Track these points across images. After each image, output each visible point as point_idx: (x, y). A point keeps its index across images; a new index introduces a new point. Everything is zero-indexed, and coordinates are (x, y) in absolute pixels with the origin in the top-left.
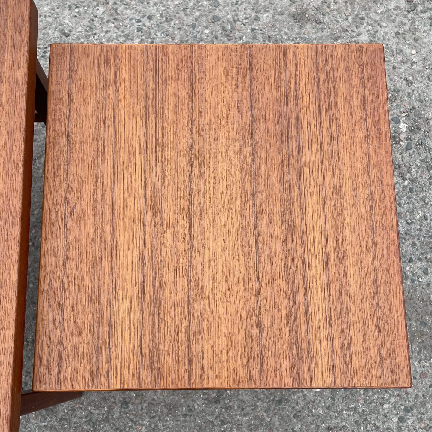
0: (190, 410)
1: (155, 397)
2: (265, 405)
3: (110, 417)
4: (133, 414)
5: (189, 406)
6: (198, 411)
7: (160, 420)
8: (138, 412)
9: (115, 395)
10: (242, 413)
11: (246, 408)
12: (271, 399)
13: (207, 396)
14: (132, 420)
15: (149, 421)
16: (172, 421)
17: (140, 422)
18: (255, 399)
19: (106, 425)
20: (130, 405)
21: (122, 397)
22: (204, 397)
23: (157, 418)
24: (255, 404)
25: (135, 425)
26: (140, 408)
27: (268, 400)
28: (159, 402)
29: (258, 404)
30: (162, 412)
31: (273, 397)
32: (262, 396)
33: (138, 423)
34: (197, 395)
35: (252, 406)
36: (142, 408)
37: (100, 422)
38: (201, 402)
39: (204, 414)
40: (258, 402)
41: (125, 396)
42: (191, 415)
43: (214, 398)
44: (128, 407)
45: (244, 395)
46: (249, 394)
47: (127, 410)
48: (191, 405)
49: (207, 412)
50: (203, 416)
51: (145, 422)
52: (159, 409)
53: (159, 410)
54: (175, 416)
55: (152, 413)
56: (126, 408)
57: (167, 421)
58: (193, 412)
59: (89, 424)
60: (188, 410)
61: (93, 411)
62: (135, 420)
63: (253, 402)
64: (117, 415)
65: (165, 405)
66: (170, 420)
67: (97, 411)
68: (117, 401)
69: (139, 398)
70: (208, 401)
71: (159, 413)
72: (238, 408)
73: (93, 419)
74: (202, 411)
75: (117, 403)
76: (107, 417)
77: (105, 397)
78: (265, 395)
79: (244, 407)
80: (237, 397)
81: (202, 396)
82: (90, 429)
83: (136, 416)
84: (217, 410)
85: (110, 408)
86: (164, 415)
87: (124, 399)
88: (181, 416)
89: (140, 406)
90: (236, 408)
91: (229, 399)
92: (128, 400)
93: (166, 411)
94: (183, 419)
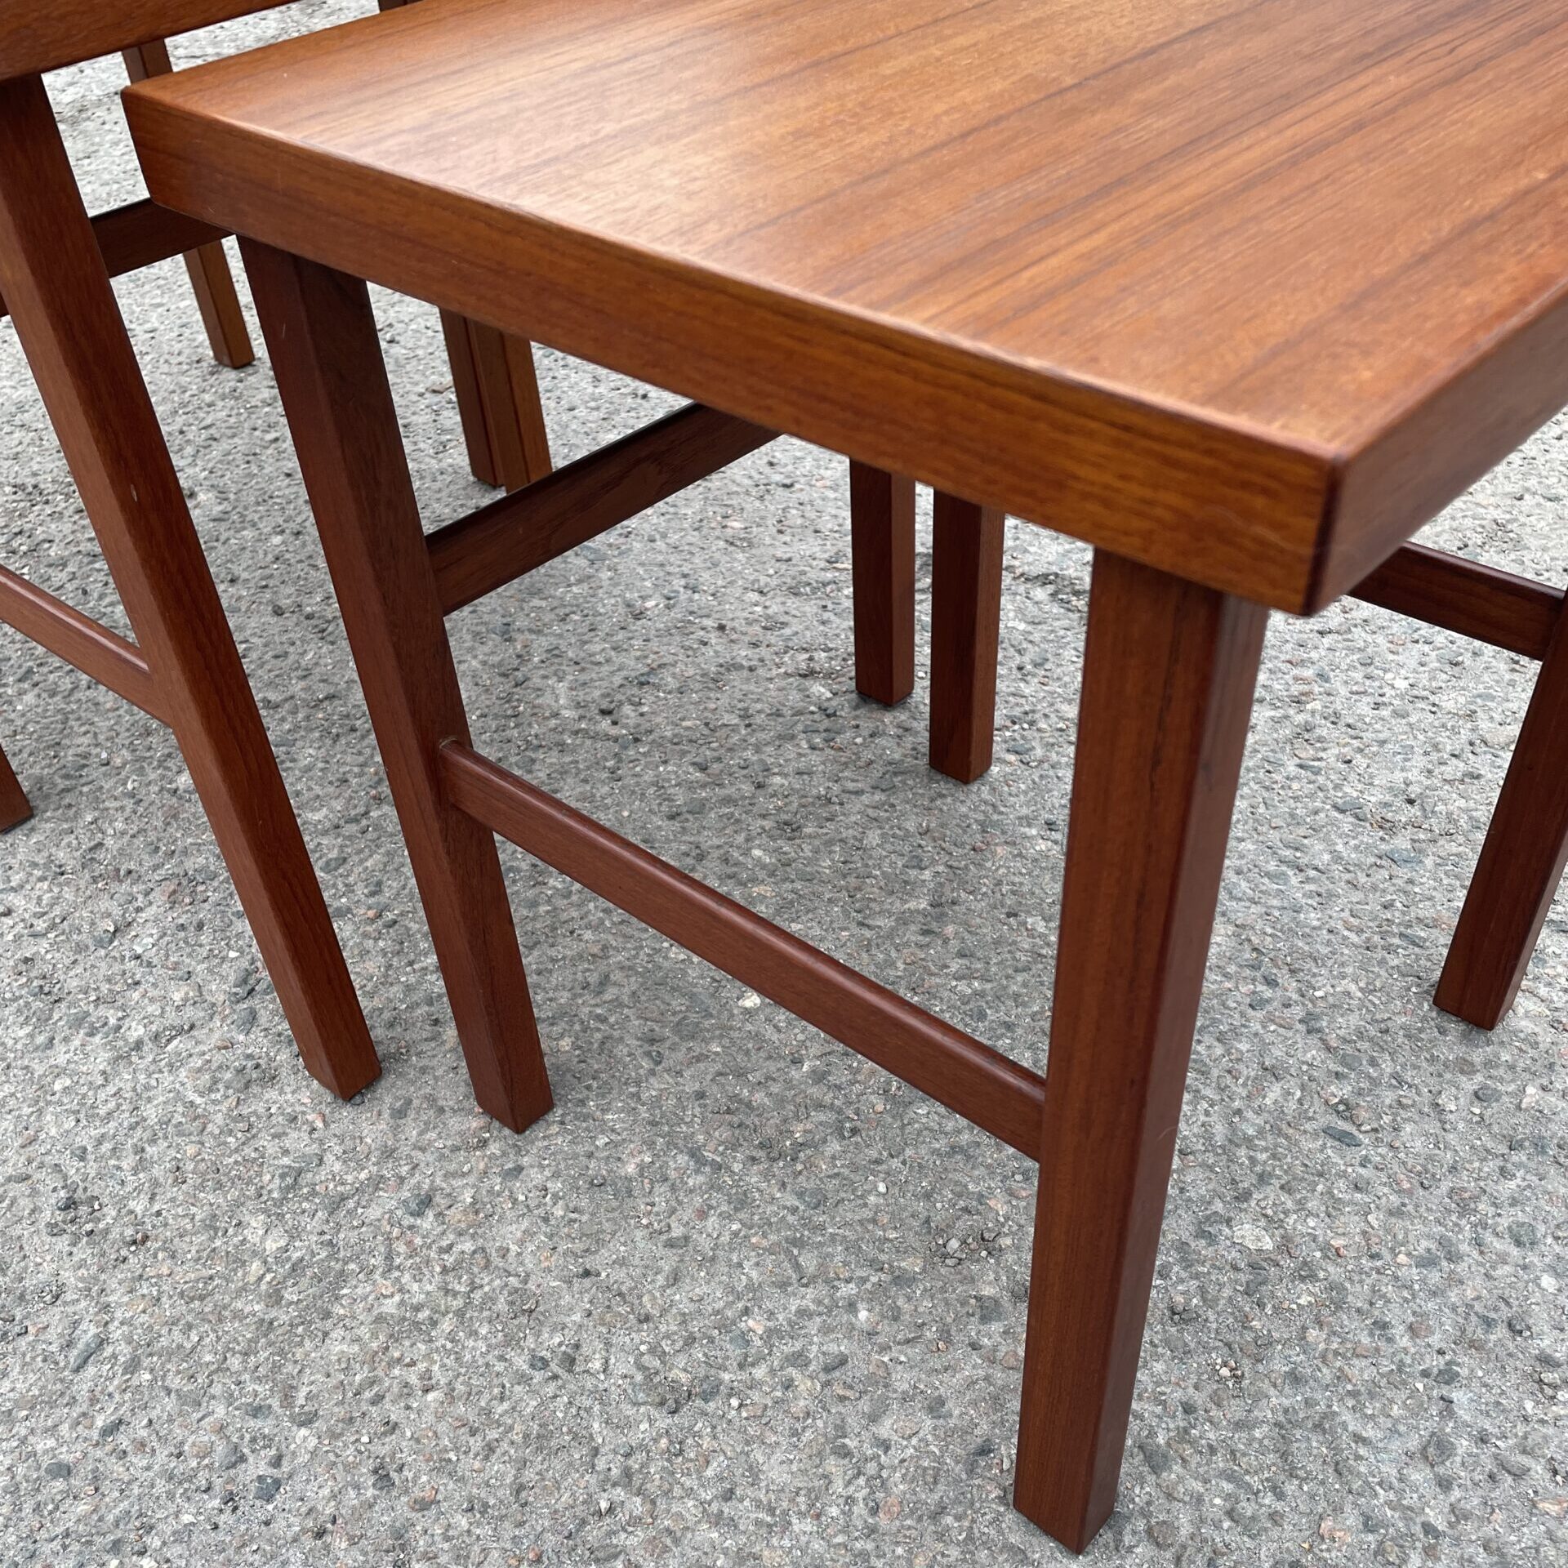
0: (569, 1362)
1: (514, 1248)
2: (817, 1546)
3: (351, 1204)
4: (409, 1243)
5: (577, 1346)
6: (589, 1386)
7: (460, 1314)
8: (429, 1247)
9: (422, 1165)
10: (715, 1507)
11: (741, 1500)
12: (858, 1545)
13: (657, 1363)
14: (389, 1257)
15: (428, 1293)
16: (489, 1346)
17: (406, 1278)
18: (801, 1499)
19: (320, 1214)
20: (430, 1214)
21: (433, 1182)
22: (647, 1360)
23: (459, 1303)
24: (785, 1513)
25: (384, 1275)
26: (444, 1243)
27: (840, 1539)
28: (511, 1269)
29: (794, 1520)
30: (490, 1299)
31: (870, 1546)
32: (834, 1511)
33: (397, 1274)
34: (633, 1335)
35: (771, 1511)
36: (451, 1246)
37: (314, 1193)
38: (622, 1365)
39: (597, 1408)
40: (801, 1515)
41: (444, 1185)
42: (555, 1377)
43: (674, 1387)
44: (419, 1214)
45: (775, 1457)
46: (794, 1468)
47: (408, 1221)
48: (585, 1350)
49: (612, 1410)
50: (588, 1410)
51: (415, 1287)
52: (489, 1283)
53: (487, 1289)
54: (510, 1341)
55: (461, 1277)
56: (412, 1214)
57: (474, 1334)
58: (570, 1371)
59: (283, 1176)
60: (564, 1353)
61: (329, 1158)
62: (397, 1261)
63: (785, 1504)
64: (373, 1213)
65: (516, 1291)
66: (485, 1338)
67: (337, 1166)
68: (413, 1181)
69: (472, 1216)
70: (648, 1379)
71: (477, 1296)
72: (721, 1478)
73: (310, 1175)
74: (601, 1396)
75: (406, 1187)
76: (343, 1198)
77: (394, 1151)
78: (848, 1514)
79: (738, 1492)
80: (748, 1443)
81: (643, 1348)
82: (270, 1192)
83: (413, 1252)
84: (644, 1426)
85: (377, 1182)
86: (486, 1314)
87: (434, 1189)
88: (526, 1357)
89: (452, 1237)
90: (709, 1473)
91: (713, 1427)
92: (438, 1199)
93: (501, 1305)
94: (525, 1367)
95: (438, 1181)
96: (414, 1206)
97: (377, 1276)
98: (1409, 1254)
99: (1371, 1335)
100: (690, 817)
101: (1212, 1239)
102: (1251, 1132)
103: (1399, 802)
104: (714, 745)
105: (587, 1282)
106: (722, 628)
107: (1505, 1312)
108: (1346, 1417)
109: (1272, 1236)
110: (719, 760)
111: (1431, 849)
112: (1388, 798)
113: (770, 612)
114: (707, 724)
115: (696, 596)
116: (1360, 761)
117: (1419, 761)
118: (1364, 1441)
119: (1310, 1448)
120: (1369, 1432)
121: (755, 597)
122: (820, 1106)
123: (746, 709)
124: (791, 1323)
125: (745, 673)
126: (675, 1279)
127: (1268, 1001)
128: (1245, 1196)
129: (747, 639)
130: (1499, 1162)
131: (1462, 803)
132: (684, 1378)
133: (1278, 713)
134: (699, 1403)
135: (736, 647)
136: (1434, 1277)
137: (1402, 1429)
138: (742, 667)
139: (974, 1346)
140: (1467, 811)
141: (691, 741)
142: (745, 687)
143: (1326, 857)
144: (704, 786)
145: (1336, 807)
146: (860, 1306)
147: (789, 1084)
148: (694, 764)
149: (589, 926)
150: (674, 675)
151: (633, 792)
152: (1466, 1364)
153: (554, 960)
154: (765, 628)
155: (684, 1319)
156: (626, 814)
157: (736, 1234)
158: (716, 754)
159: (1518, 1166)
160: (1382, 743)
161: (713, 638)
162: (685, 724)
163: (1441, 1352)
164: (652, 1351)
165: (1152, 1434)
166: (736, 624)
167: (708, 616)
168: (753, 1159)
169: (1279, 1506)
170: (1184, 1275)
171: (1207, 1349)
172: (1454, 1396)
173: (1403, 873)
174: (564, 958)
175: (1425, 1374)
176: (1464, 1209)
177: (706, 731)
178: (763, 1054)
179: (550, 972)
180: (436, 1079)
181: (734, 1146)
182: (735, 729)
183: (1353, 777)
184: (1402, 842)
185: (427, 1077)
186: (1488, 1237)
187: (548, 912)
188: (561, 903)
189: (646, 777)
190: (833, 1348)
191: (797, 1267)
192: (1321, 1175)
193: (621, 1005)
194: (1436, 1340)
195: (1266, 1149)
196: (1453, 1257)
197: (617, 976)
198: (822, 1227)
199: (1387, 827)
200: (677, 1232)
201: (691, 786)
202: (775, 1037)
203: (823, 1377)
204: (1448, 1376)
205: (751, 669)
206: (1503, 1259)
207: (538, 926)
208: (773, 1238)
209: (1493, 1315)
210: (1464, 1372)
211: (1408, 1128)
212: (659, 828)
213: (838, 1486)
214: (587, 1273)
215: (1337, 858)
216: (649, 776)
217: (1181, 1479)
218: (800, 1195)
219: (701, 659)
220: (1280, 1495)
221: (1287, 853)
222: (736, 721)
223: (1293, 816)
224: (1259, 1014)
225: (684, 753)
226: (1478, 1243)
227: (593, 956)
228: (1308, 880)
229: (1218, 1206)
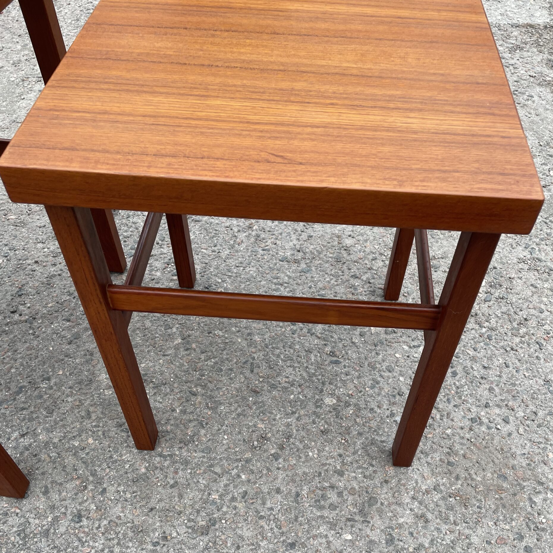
0: (165, 538)
1: (121, 514)
2: (271, 546)
3: (52, 531)
4: (84, 532)
5: (164, 532)
6: (176, 542)
7: (118, 544)
8: (92, 530)
9: (68, 505)
11: (243, 547)
12: (282, 539)
13: (193, 523)
14: (80, 540)
15: (103, 544)
16: (136, 548)
17: (91, 543)
18: (259, 537)
19: (43, 540)
20: (84, 519)
21: (76, 508)
22: (189, 524)
23: (116, 541)
24: (257, 543)
25: (82, 546)
26: (97, 525)
27: (276, 541)
28: (125, 521)
29: (261, 543)
30: (125, 535)
31: (284, 538)
32: (269, 534)
33: (87, 544)
34: (180, 519)
35: (253, 545)
36: (99, 525)
37: (35, 535)
38: (182, 530)
39: (183, 546)
40: (261, 541)
41: (82, 508)
42: (164, 545)
43: (202, 527)
44: (81, 521)
45: (244, 530)
46: (251, 529)
47: (77, 525)
48: (168, 532)
49: (188, 544)
50: (181, 549)
51: (97, 544)
52: (121, 530)
53: (122, 532)
54: (141, 543)
55: (110, 533)
56: (78, 523)
57: (128, 547)
58: (167, 541)
59: (19, 535)
60: (162, 537)
61: (31, 520)
62: (84, 540)
63: (255, 541)
64: (62, 529)
65: (132, 527)
66: (133, 546)
67: (37, 521)
68: (69, 512)
69: (100, 513)
70: (193, 529)
71: (120, 535)
72: (233, 544)
73: (28, 529)
74: (181, 542)
75: (68, 515)
76: (48, 530)
77: (54, 505)
78: (273, 533)
79: (241, 545)
80: (235, 530)
81: (186, 522)
82: (18, 542)
83: (87, 534)
84: (201, 543)
85: (56, 519)
86: (127, 539)
87: (79, 511)
88: (150, 544)
89: (97, 522)
90: (229, 545)
91: (222, 532)
92: (83, 513)
93: (130, 534)
94: (152, 547)
95: (78, 507)
96: (77, 520)
97: (80, 548)
98: (368, 387)
99: (371, 413)
100: (76, 340)
101: (320, 407)
102: (313, 371)
103: (296, 253)
104: (66, 310)
105: (154, 512)
106: (36, 262)
107: (396, 392)
108: (376, 438)
109: (334, 399)
110: (72, 315)
111: (312, 265)
112: (292, 252)
113: (51, 249)
114: (57, 303)
115: (17, 252)
116: (278, 242)
117: (294, 237)
119: (373, 450)
120: (384, 439)
121: (40, 245)
122: (190, 421)
123: (69, 292)
124: (225, 490)
125: (58, 277)
126: (181, 496)
127: (296, 330)
128: (322, 391)
129: (49, 263)
130: (375, 352)
131: (312, 247)
132: (204, 523)
133: (247, 234)
134: (213, 527)
135: (47, 268)
136: (376, 390)
137: (390, 434)
138: (55, 275)
139: (278, 469)
140: (315, 249)
141: (56, 311)
142: (62, 283)
143: (286, 278)
144: (73, 327)
145: (280, 260)
146: (241, 475)
147: (175, 418)
148: (64, 320)
149: (68, 396)
150: (30, 287)
151: (48, 339)
153: (64, 414)
154: (53, 257)
155: (192, 506)
156: (51, 349)
157: (191, 473)
158: (69, 313)
159: (379, 350)
160: (281, 234)
161: (35, 266)
162: (50, 305)
163: (388, 409)
164: (189, 521)
165: (336, 467)
166: (41, 259)
167: (28, 259)
168: (181, 448)
169: (374, 469)
170: (319, 420)
171: (336, 438)
173: (308, 275)
174: (67, 411)
175: (387, 417)
176: (374, 368)
177: (60, 306)
178: (160, 413)
179: (65, 418)
180: (50, 474)
181: (172, 447)
182: (70, 301)
183: (279, 249)
184: (303, 266)
185: (46, 476)
186: (383, 373)
187: (49, 397)
188: (51, 392)
189: (48, 332)
190: (241, 491)
191: (216, 473)
192: (337, 375)
193: (101, 418)
194: (385, 407)
195: (319, 375)
196: (378, 383)
197: (91, 409)
198: (215, 458)
199: (297, 261)
200: (172, 482)
201: (69, 329)
202: (161, 406)
203: (243, 500)
205: (59, 275)
206: (389, 377)
207: (48, 404)
208: (203, 468)
209: (394, 394)
210: (395, 412)
211: (350, 352)
212: (68, 349)
213: (266, 527)
214: (152, 509)
215: (289, 277)
216: (49, 331)
217: (349, 475)
218: (203, 452)
219: (37, 278)
220: (373, 466)
221: (275, 281)
222: (68, 298)
223: (270, 268)
224: (296, 336)
225: (57, 317)
226: (381, 376)
227: (78, 406)
228: (286, 288)
229: (317, 397)
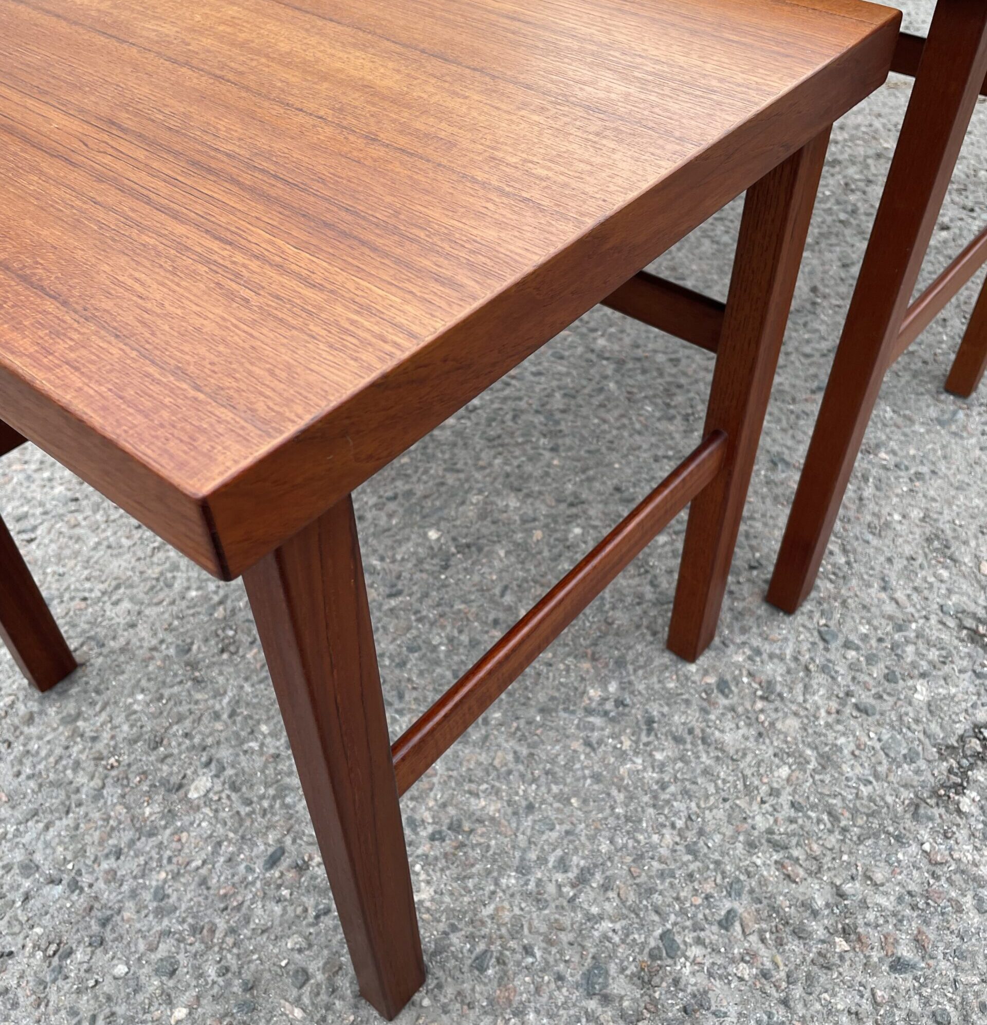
118: (47, 828)
152: (80, 901)
172: (60, 887)
204: (74, 886)
